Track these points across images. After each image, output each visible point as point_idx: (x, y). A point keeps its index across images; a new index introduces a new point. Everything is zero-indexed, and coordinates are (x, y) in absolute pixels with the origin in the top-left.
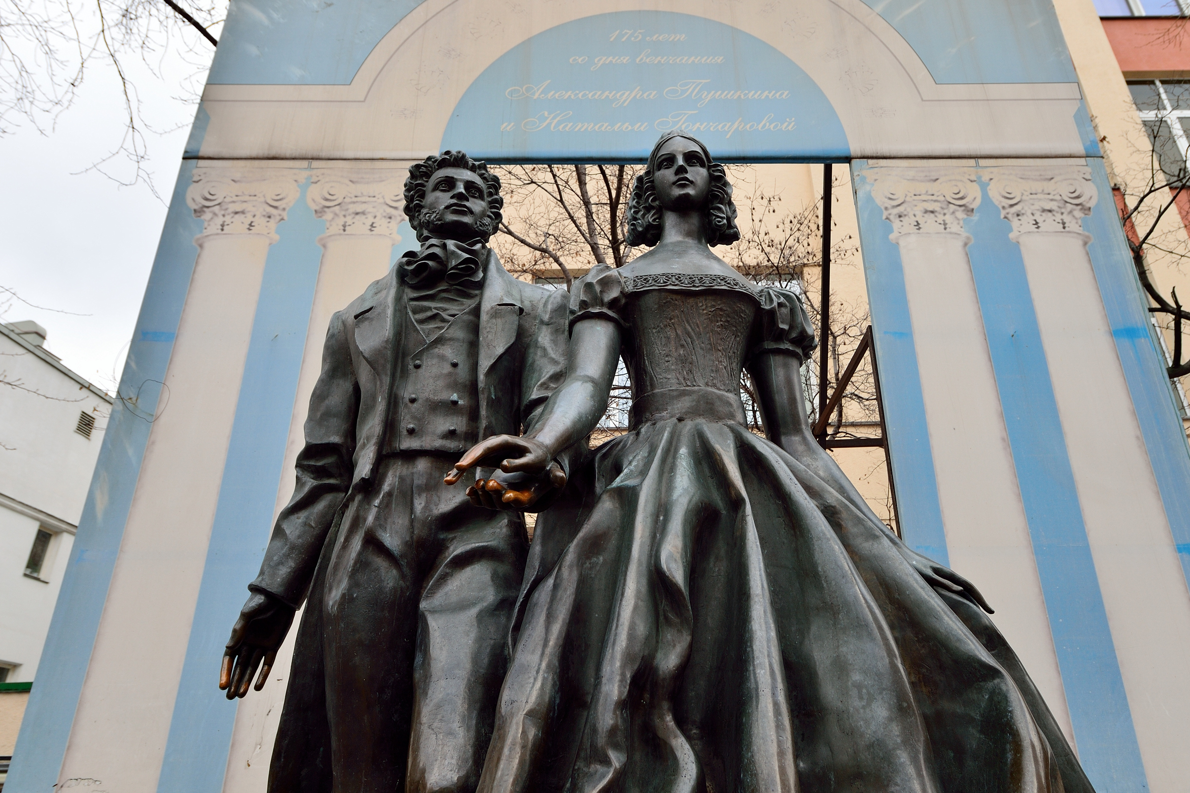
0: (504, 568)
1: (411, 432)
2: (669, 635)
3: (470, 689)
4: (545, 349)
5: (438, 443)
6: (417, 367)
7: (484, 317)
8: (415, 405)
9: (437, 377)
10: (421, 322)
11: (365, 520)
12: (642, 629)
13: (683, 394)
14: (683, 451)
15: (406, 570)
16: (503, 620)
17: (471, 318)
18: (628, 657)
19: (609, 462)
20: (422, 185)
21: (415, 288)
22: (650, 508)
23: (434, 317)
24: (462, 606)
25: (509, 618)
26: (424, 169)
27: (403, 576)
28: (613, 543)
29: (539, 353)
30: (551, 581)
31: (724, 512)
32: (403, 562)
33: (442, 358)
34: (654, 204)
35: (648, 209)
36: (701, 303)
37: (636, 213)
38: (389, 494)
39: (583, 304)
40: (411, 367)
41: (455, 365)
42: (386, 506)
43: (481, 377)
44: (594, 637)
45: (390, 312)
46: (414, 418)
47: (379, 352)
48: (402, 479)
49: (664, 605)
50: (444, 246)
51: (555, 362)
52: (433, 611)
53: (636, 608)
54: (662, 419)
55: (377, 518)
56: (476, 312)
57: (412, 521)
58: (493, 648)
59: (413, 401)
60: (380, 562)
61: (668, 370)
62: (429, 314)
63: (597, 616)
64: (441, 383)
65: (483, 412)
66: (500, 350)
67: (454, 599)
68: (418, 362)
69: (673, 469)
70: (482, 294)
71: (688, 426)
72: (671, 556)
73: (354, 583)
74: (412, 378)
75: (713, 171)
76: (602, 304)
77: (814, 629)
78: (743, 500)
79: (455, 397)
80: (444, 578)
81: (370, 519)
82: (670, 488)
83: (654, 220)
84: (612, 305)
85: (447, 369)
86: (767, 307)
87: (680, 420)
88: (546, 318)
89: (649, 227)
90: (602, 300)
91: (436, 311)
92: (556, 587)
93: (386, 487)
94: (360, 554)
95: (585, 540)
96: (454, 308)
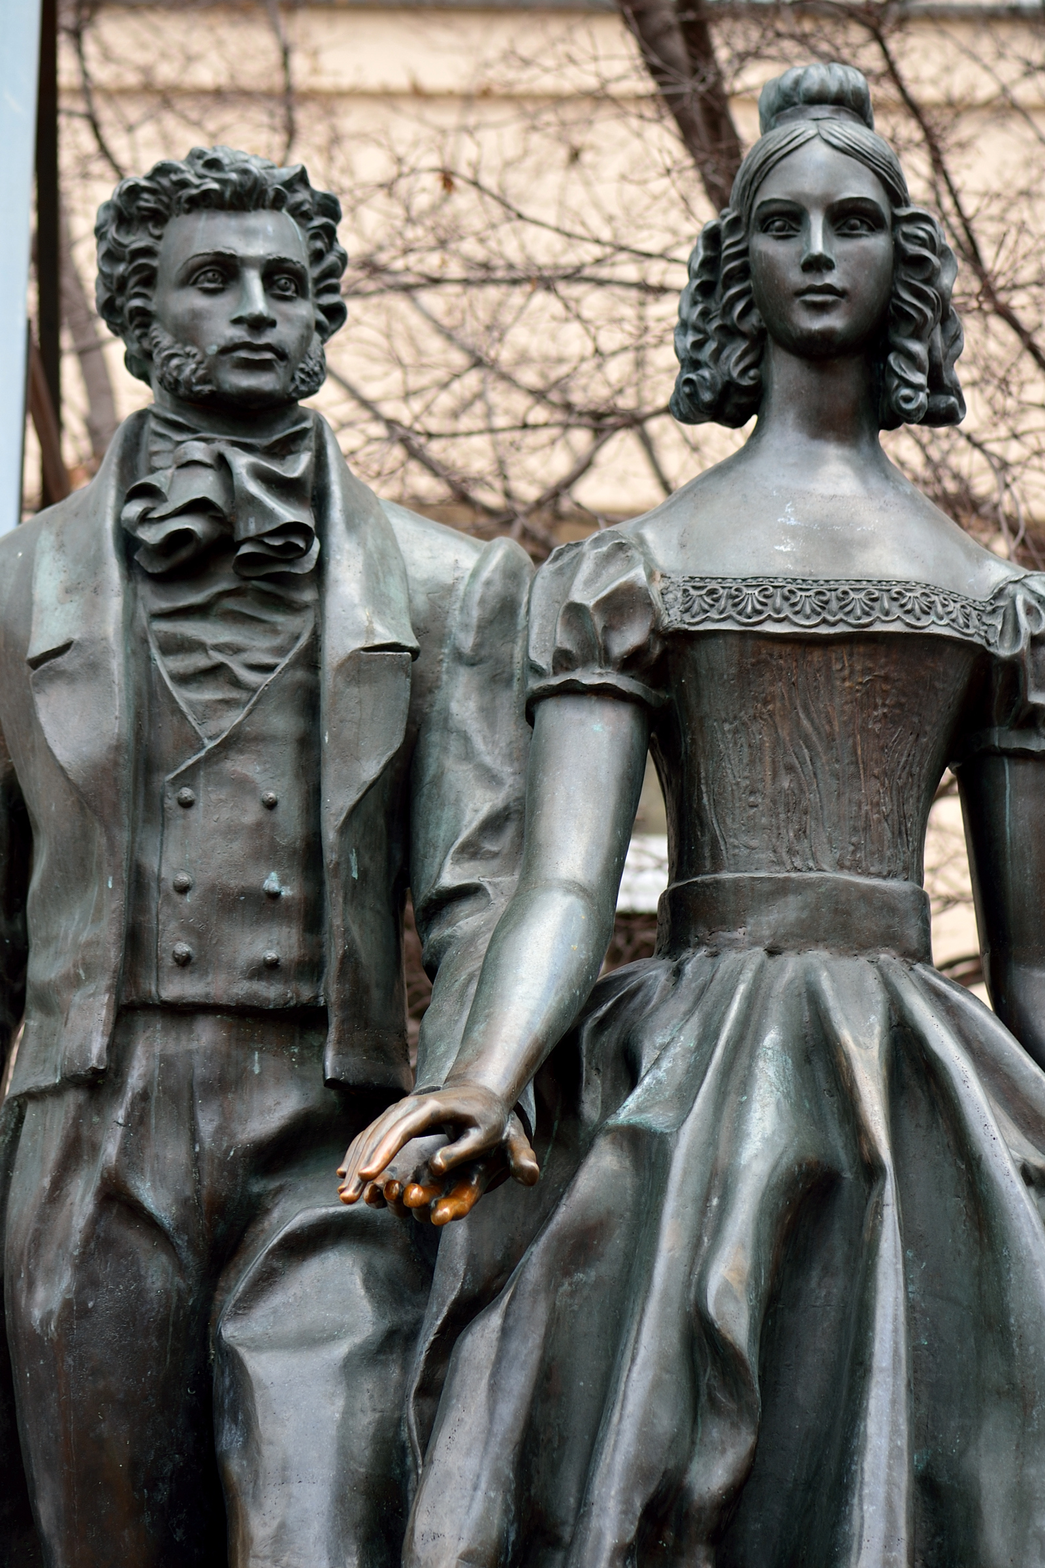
0: (386, 1260)
1: (184, 962)
2: (715, 1431)
3: (340, 1500)
4: (466, 739)
5: (244, 990)
6: (187, 804)
7: (329, 680)
8: (188, 899)
9: (231, 831)
10: (183, 679)
11: (95, 1149)
12: (666, 1422)
13: (782, 889)
14: (772, 1038)
15: (187, 1256)
16: (395, 1373)
17: (300, 675)
18: (639, 1472)
19: (610, 1038)
20: (148, 252)
21: (162, 580)
22: (694, 1187)
23: (215, 672)
24: (309, 1340)
25: (405, 1368)
26: (147, 202)
27: (181, 1268)
28: (616, 1243)
29: (455, 746)
30: (493, 1321)
31: (848, 1175)
32: (181, 1241)
33: (243, 785)
34: (745, 327)
35: (729, 332)
36: (840, 661)
37: (698, 345)
38: (144, 1096)
39: (563, 660)
40: (171, 803)
41: (271, 805)
42: (137, 1123)
43: (330, 836)
44: (578, 1424)
45: (116, 665)
46: (188, 930)
47: (103, 771)
48: (167, 1062)
49: (709, 1375)
50: (222, 464)
51: (491, 778)
52: (257, 1346)
53: (656, 1386)
54: (732, 944)
55: (124, 1151)
56: (311, 657)
57: (196, 1159)
58: (381, 1424)
59: (183, 889)
60: (134, 1239)
61: (751, 828)
62: (200, 661)
63: (583, 1384)
64: (238, 847)
65: (336, 915)
66: (371, 769)
67: (291, 1325)
68: (187, 793)
69: (746, 1086)
70: (320, 603)
71: (791, 965)
72: (726, 1290)
73: (87, 1281)
74: (174, 834)
75: (907, 237)
76: (606, 658)
77: (988, 1428)
78: (882, 1169)
79: (272, 883)
80: (266, 1280)
81: (111, 1150)
82: (738, 1135)
83: (744, 372)
84: (631, 662)
85: (252, 814)
86: (1004, 651)
87: (772, 952)
88: (467, 642)
89: (729, 388)
90: (606, 650)
91: (218, 657)
92: (505, 1332)
93: (135, 1078)
94: (94, 1221)
95: (561, 1238)
96: (259, 646)
